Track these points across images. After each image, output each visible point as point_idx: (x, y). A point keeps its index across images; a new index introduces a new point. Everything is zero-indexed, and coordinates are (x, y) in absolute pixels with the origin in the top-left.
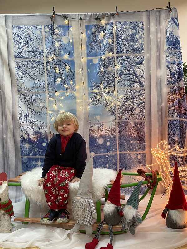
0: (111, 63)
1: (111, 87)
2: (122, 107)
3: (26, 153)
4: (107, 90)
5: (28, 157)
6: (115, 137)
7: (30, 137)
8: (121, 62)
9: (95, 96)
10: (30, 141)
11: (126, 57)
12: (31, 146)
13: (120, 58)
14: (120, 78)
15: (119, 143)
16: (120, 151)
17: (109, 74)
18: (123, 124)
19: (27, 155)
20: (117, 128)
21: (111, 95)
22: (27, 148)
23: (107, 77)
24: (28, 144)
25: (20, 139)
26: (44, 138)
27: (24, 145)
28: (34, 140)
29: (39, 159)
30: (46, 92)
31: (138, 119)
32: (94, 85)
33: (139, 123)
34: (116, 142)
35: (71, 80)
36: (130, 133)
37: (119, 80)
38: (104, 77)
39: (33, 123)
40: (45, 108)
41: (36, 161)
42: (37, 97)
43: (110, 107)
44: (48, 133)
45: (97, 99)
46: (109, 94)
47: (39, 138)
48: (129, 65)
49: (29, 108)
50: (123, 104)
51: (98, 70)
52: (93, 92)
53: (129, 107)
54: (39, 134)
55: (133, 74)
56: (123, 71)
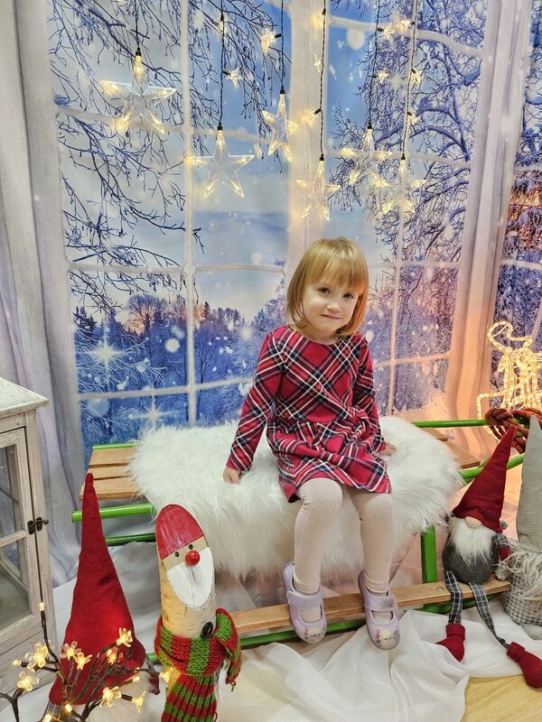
0: (402, 59)
1: (390, 146)
2: (416, 217)
3: (102, 381)
4: (382, 155)
5: (111, 395)
6: (388, 314)
7: (118, 319)
8: (428, 63)
9: (344, 172)
10: (119, 336)
11: (444, 46)
12: (123, 353)
13: (426, 48)
14: (419, 118)
15: (397, 334)
16: (398, 356)
17: (391, 100)
18: (413, 274)
19: (105, 389)
20: (397, 286)
21: (390, 174)
22: (106, 363)
23: (385, 109)
24: (111, 342)
25: (73, 328)
26: (173, 322)
27: (90, 353)
28: (133, 329)
29: (154, 400)
30: (184, 127)
31: (444, 260)
32: (346, 131)
33: (446, 271)
34: (390, 330)
35: (282, 96)
36: (425, 300)
37: (417, 128)
38: (379, 106)
39: (129, 263)
40: (178, 196)
41: (143, 409)
42: (148, 143)
43: (380, 215)
44: (189, 302)
45: (351, 183)
46: (384, 170)
47: (152, 322)
48: (447, 79)
49: (108, 194)
50: (418, 210)
51: (361, 76)
52: (342, 158)
53: (429, 221)
54: (154, 308)
55: (452, 113)
56: (432, 96)
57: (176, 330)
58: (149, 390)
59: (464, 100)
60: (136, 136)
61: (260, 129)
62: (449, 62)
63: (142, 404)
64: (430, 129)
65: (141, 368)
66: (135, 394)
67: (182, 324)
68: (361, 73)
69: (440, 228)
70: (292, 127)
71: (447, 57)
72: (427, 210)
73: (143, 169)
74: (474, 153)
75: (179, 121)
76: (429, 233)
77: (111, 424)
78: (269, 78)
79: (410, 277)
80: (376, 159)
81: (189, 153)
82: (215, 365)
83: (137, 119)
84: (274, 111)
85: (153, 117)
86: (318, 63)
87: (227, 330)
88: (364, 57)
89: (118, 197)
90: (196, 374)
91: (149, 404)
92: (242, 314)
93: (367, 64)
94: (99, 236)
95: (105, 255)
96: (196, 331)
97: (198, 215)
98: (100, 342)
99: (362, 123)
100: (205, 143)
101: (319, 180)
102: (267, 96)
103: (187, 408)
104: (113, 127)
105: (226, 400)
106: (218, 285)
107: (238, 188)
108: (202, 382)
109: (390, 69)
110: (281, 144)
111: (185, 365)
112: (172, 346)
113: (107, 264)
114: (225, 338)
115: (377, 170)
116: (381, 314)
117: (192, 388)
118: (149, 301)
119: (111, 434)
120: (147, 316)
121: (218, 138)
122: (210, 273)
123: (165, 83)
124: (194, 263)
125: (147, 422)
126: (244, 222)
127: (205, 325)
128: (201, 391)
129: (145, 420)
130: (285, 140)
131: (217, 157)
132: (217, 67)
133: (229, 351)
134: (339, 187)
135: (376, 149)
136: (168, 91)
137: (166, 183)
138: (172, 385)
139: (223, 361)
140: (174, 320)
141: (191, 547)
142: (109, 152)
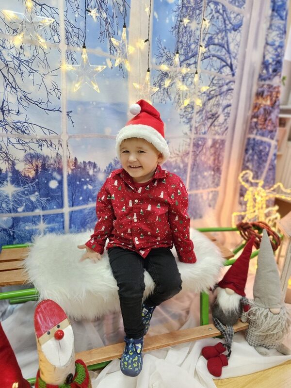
0: (198, 12)
1: (189, 65)
2: (203, 109)
3: (7, 206)
4: (184, 70)
5: (13, 215)
6: (186, 166)
7: (17, 167)
8: (213, 16)
9: (162, 80)
10: (18, 178)
11: (223, 6)
12: (21, 189)
13: (212, 6)
14: (207, 49)
15: (190, 177)
18: (200, 143)
19: (10, 211)
20: (191, 149)
21: (189, 82)
22: (10, 196)
23: (187, 42)
24: (13, 182)
28: (27, 174)
29: (42, 218)
30: (60, 44)
31: (219, 134)
32: (164, 54)
33: (219, 141)
34: (186, 175)
35: (124, 29)
36: (207, 158)
37: (205, 55)
38: (183, 40)
39: (24, 132)
40: (56, 90)
41: (34, 223)
42: (35, 55)
43: (183, 107)
44: (64, 157)
45: (166, 86)
46: (185, 80)
47: (40, 170)
48: (224, 26)
49: (9, 87)
50: (204, 105)
51: (173, 20)
52: (160, 70)
53: (211, 111)
54: (41, 161)
55: (226, 47)
56: (215, 36)
57: (55, 174)
58: (38, 212)
59: (233, 40)
60: (28, 49)
61: (110, 49)
62: (225, 16)
63: (35, 220)
64: (214, 56)
65: (33, 198)
66: (30, 214)
67: (60, 170)
68: (173, 18)
69: (217, 115)
70: (131, 50)
71: (224, 13)
72: (209, 105)
73: (32, 71)
74: (237, 72)
75: (57, 40)
76: (210, 118)
77: (14, 232)
78: (116, 17)
79: (198, 144)
80: (180, 73)
81: (64, 62)
82: (81, 195)
83: (28, 38)
84: (119, 38)
85: (39, 37)
86: (147, 10)
87: (89, 175)
88: (175, 8)
89: (15, 89)
90: (69, 202)
91: (39, 220)
92: (98, 165)
93: (177, 13)
94: (3, 114)
95: (7, 127)
96: (69, 175)
97: (70, 103)
98: (5, 182)
99: (173, 50)
100: (75, 56)
101: (146, 84)
102: (115, 28)
103: (63, 222)
104: (11, 43)
105: (88, 217)
106: (83, 147)
107: (95, 87)
108: (73, 206)
109: (191, 18)
110: (123, 60)
111: (62, 196)
112: (53, 184)
113: (9, 133)
114: (88, 180)
115: (181, 80)
116: (182, 166)
117: (67, 210)
118: (38, 157)
119: (14, 238)
120: (37, 166)
121: (83, 54)
122: (78, 139)
123: (48, 14)
124: (67, 133)
125: (38, 231)
126: (100, 108)
127: (75, 171)
128: (72, 212)
129: (36, 230)
130: (126, 57)
131: (82, 66)
132: (82, 6)
133: (90, 187)
134: (158, 88)
135: (181, 66)
136: (49, 20)
137: (48, 80)
138: (53, 208)
139: (86, 194)
140: (55, 168)
141: (58, 327)
142: (8, 59)
